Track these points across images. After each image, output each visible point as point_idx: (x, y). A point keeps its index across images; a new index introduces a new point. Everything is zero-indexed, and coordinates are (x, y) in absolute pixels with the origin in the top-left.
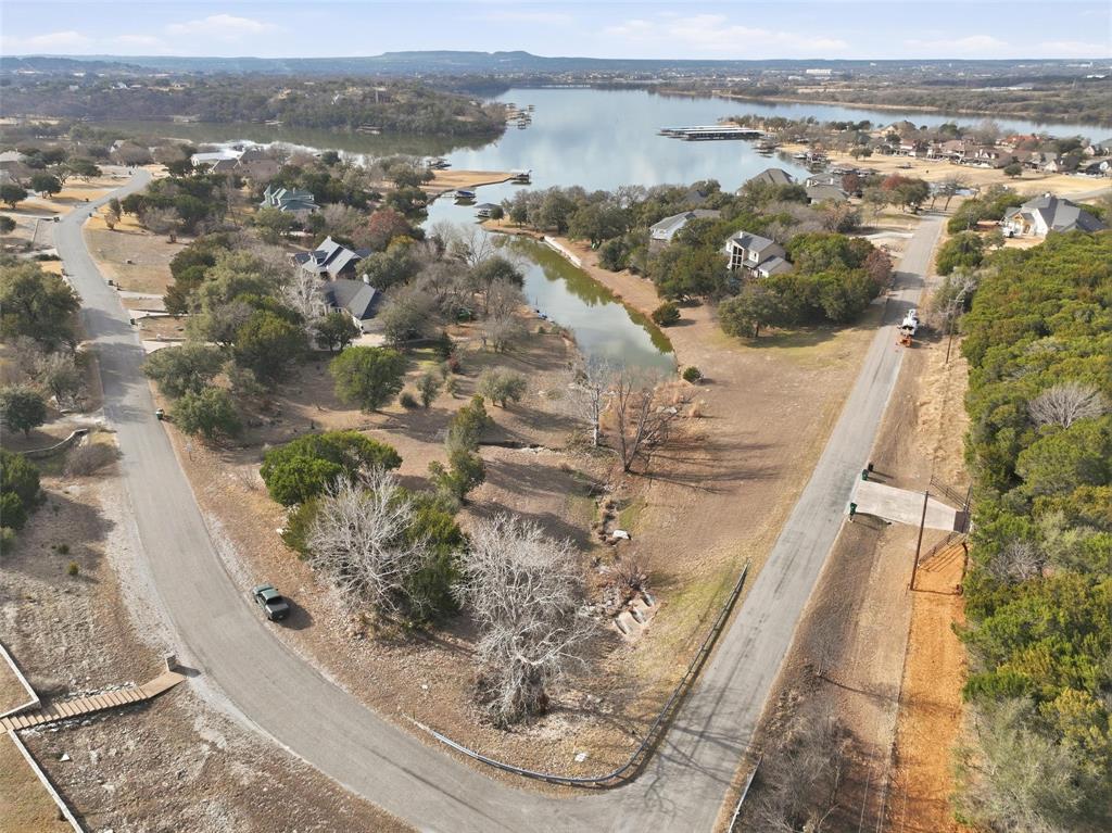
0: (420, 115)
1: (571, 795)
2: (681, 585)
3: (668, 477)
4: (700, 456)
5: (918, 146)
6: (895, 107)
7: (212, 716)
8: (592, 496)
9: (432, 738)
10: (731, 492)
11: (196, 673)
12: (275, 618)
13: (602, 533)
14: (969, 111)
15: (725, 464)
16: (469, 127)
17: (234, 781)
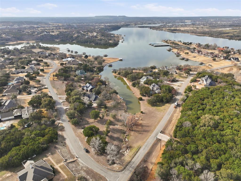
0: (102, 41)
1: (116, 172)
2: (133, 148)
3: (135, 131)
4: (140, 127)
5: (198, 52)
6: (200, 35)
7: (81, 163)
8: (124, 134)
9: (102, 166)
10: (143, 134)
11: (79, 158)
12: (86, 152)
13: (125, 140)
14: (216, 36)
15: (143, 129)
16: (112, 44)
17: (84, 169)
